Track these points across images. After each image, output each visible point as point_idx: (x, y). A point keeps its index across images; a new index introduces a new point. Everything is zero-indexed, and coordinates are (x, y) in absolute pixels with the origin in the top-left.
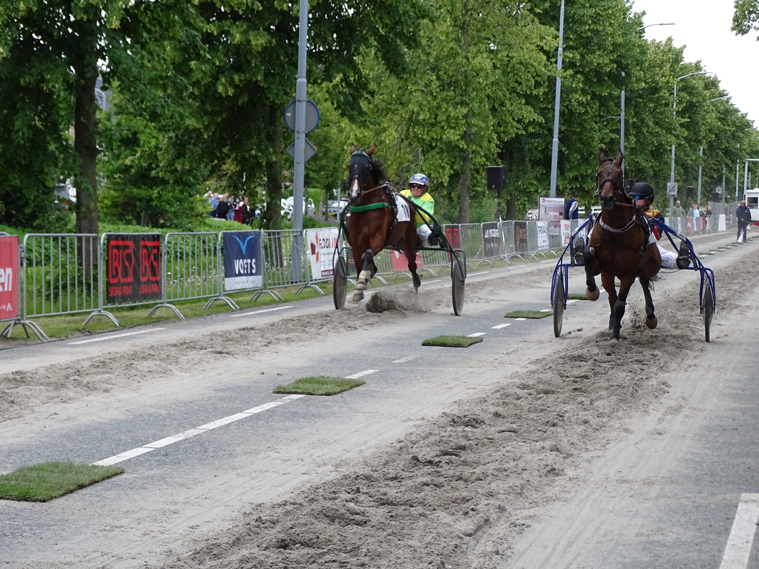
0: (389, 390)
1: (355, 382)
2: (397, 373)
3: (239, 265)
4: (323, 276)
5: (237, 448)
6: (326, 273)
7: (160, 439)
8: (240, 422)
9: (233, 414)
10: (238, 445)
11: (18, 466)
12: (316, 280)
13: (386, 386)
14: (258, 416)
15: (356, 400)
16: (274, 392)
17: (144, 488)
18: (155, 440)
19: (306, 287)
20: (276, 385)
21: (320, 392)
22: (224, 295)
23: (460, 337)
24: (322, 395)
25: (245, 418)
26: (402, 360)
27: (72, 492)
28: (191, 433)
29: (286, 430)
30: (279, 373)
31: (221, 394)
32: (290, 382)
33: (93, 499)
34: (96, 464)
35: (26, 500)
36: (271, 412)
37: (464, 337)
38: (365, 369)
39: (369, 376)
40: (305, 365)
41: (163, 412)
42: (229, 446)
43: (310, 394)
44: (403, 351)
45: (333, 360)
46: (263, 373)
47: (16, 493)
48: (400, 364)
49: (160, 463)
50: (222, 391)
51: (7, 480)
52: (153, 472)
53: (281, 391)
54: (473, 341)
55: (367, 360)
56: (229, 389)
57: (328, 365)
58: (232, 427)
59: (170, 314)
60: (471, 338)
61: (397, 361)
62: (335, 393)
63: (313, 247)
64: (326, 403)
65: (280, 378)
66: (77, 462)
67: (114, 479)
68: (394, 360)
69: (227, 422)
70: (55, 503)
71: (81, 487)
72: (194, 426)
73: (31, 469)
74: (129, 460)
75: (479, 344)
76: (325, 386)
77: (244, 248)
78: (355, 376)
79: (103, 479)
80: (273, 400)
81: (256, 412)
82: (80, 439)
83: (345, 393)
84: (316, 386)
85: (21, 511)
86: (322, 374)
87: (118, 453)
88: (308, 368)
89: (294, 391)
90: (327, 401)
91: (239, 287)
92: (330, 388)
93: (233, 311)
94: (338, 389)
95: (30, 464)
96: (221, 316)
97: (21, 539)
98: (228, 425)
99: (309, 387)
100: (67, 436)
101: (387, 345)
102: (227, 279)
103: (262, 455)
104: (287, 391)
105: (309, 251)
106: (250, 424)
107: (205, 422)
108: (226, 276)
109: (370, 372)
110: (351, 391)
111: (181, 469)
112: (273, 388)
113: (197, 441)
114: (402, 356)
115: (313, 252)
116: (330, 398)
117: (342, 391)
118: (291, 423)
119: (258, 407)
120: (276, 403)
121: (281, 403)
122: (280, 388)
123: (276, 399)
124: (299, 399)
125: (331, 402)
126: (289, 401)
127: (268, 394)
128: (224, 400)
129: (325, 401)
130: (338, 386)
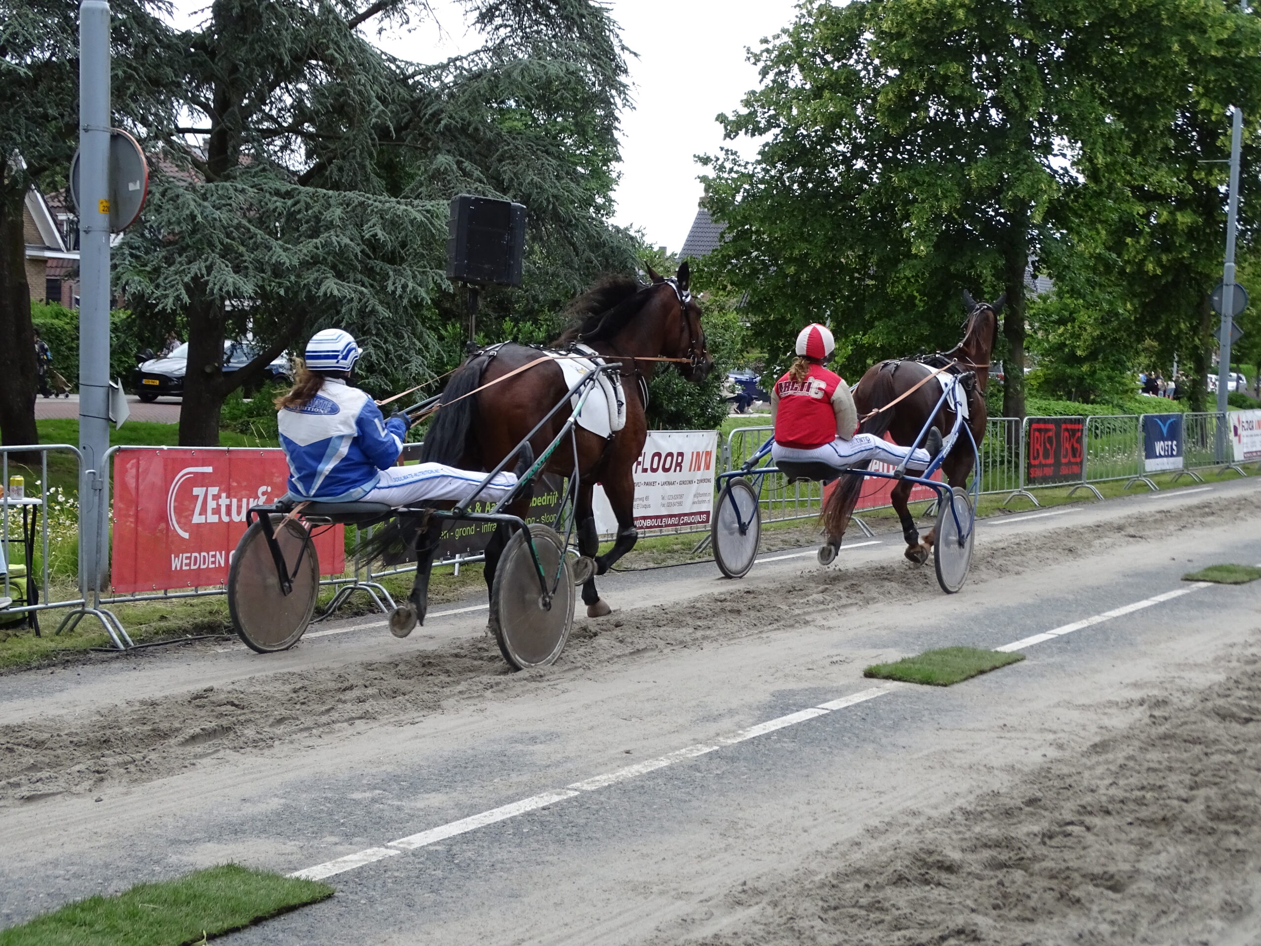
3: (1159, 446)
4: (1245, 458)
5: (1139, 637)
6: (1249, 455)
7: (1065, 624)
8: (1145, 610)
9: (1138, 601)
10: (1140, 634)
11: (926, 647)
12: (1238, 462)
14: (1163, 605)
16: (1181, 580)
17: (1043, 676)
18: (1059, 626)
19: (1228, 468)
20: (1186, 572)
21: (1229, 581)
22: (1145, 476)
24: (1231, 583)
25: (1150, 606)
27: (972, 677)
28: (1096, 619)
29: (1189, 620)
30: (1190, 558)
31: (1130, 580)
32: (1200, 569)
33: (993, 685)
34: (998, 649)
35: (928, 683)
36: (1177, 600)
40: (1217, 551)
41: (1071, 597)
42: (1131, 635)
43: (1219, 582)
45: (1246, 547)
46: (1174, 559)
47: (918, 677)
49: (1062, 651)
50: (1131, 576)
51: (913, 663)
52: (1053, 660)
53: (1189, 579)
56: (1137, 574)
57: (1240, 552)
58: (1136, 615)
59: (1089, 493)
62: (1243, 582)
63: (1236, 429)
64: (1233, 593)
65: (1190, 565)
66: (982, 646)
67: (1015, 665)
69: (1131, 610)
70: (956, 687)
71: (982, 672)
72: (1099, 613)
73: (936, 653)
74: (1032, 646)
76: (1234, 574)
77: (1165, 430)
79: (1004, 665)
80: (1181, 587)
81: (1162, 600)
82: (987, 622)
83: (1254, 582)
84: (1225, 575)
85: (923, 694)
86: (1234, 562)
87: (1022, 639)
88: (1220, 554)
89: (1202, 578)
90: (1235, 590)
91: (1159, 468)
92: (1239, 577)
93: (1152, 491)
94: (1246, 578)
95: (937, 647)
96: (1140, 497)
97: (920, 724)
98: (1132, 613)
99: (1217, 575)
100: (975, 619)
102: (1148, 461)
103: (1163, 645)
104: (1195, 578)
105: (1232, 434)
106: (1154, 612)
107: (1110, 608)
108: (1147, 457)
110: (1258, 580)
111: (1081, 658)
112: (1182, 574)
113: (1101, 630)
115: (1236, 434)
116: (1238, 587)
117: (1250, 580)
118: (1196, 613)
119: (1165, 594)
120: (1183, 591)
121: (1188, 591)
122: (1187, 575)
123: (1184, 587)
124: (1206, 587)
125: (1239, 591)
126: (1196, 589)
127: (1176, 582)
128: (1132, 586)
129: (1232, 590)
130: (1247, 575)
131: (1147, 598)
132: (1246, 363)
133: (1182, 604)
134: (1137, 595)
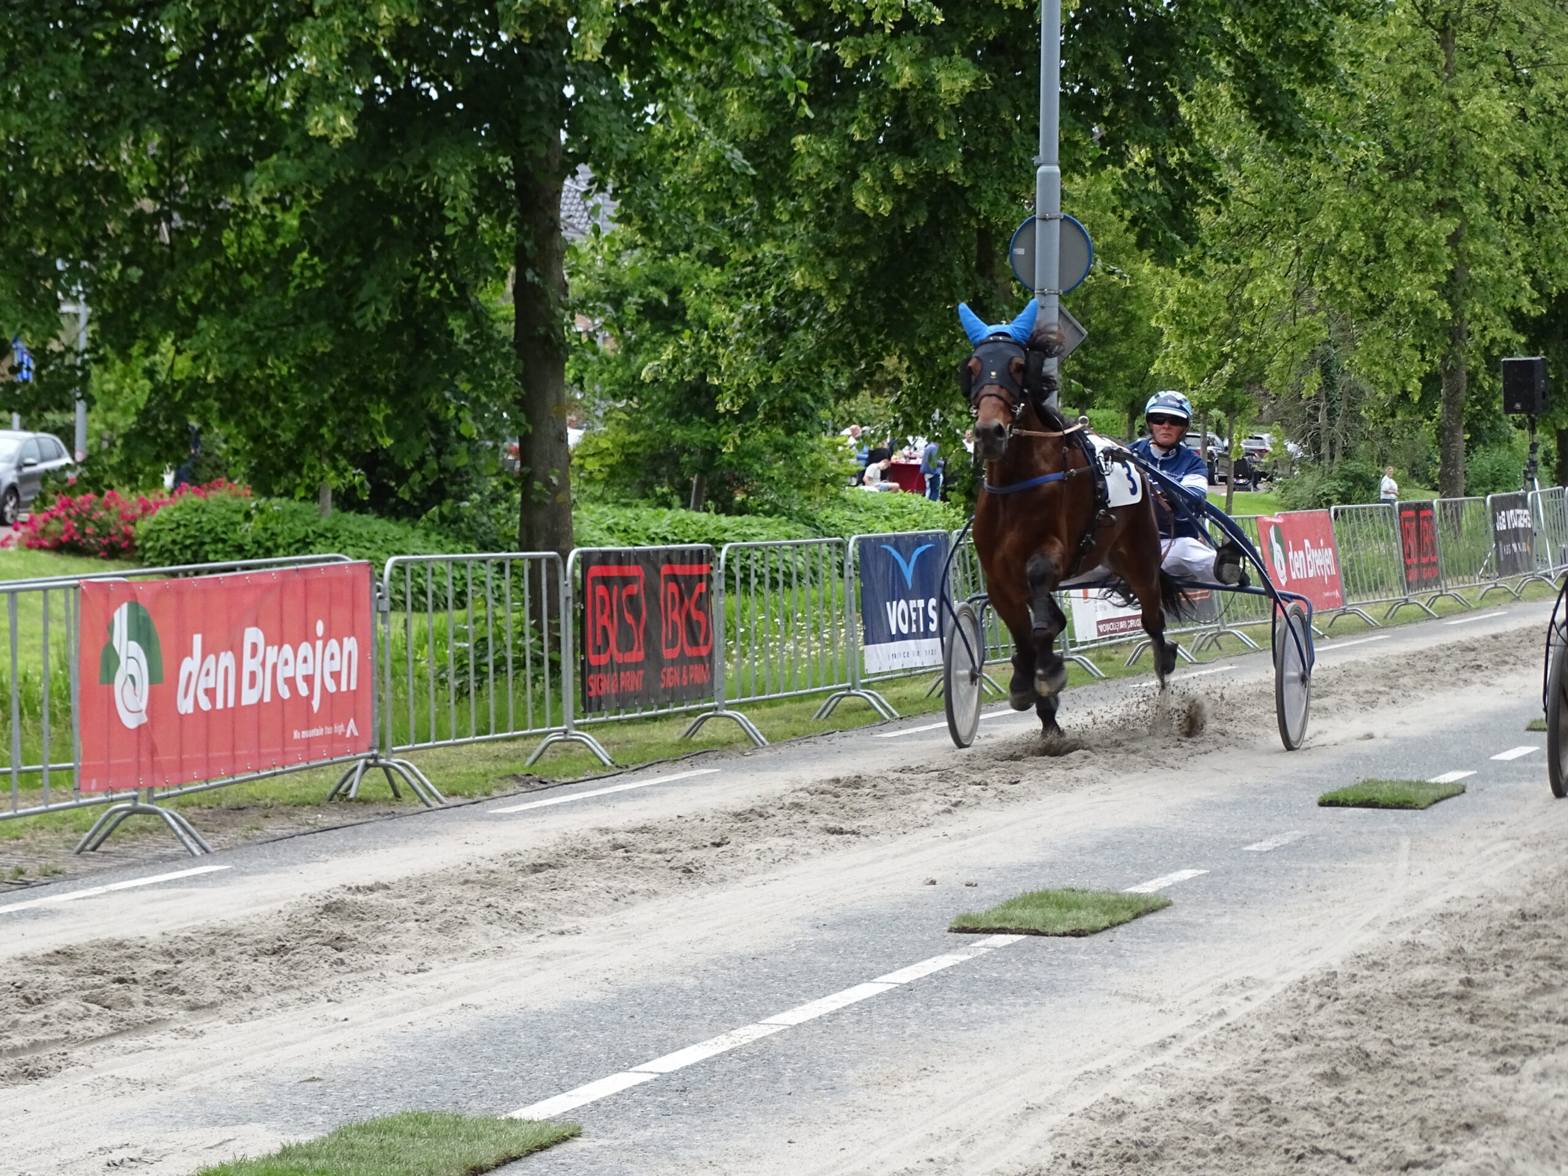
0: (1226, 920)
1: (1146, 902)
2: (1249, 878)
3: (896, 613)
4: (1100, 634)
5: (850, 1072)
6: (1108, 627)
7: (674, 1049)
8: (866, 1005)
9: (849, 986)
10: (853, 1064)
11: (341, 1116)
12: (1083, 643)
13: (1219, 911)
14: (910, 988)
15: (1144, 948)
16: (950, 931)
18: (661, 1054)
20: (961, 911)
21: (1060, 928)
22: (865, 686)
23: (1410, 783)
24: (1065, 935)
25: (878, 996)
26: (1267, 845)
28: (748, 1034)
29: (970, 1026)
30: (972, 879)
31: (828, 935)
32: (995, 904)
34: (516, 1114)
36: (941, 979)
37: (1421, 784)
38: (1177, 868)
39: (1181, 887)
40: (1035, 859)
41: (689, 982)
42: (831, 1066)
43: (1037, 933)
44: (1270, 820)
45: (1103, 846)
46: (933, 883)
48: (1260, 853)
49: (667, 1111)
50: (833, 927)
51: (309, 1156)
52: (648, 1133)
53: (968, 928)
54: (1442, 793)
55: (1182, 845)
56: (848, 923)
57: (1088, 859)
58: (844, 1020)
59: (735, 733)
60: (1436, 786)
61: (1254, 847)
62: (1095, 931)
64: (1072, 957)
65: (972, 894)
66: (475, 1109)
67: (556, 1151)
68: (1248, 843)
69: (833, 1007)
71: (477, 1171)
72: (756, 1018)
73: (364, 1130)
74: (596, 1104)
75: (1456, 799)
76: (1073, 913)
77: (908, 572)
78: (1148, 888)
79: (530, 1153)
80: (948, 950)
81: (905, 981)
82: (489, 1051)
83: (1121, 928)
84: (1052, 914)
86: (1073, 882)
87: (572, 1087)
88: (1042, 866)
89: (998, 926)
90: (1076, 951)
91: (897, 665)
92: (1086, 918)
93: (884, 722)
94: (1103, 921)
95: (365, 1116)
96: (854, 738)
98: (836, 1014)
99: (1034, 916)
100: (460, 1045)
101: (1235, 805)
102: (870, 649)
103: (907, 1088)
104: (983, 926)
106: (888, 1010)
107: (782, 1006)
108: (868, 640)
109: (1186, 874)
110: (1134, 924)
111: (713, 1126)
112: (951, 920)
113: (760, 1054)
114: (1268, 834)
116: (1083, 942)
117: (1112, 925)
118: (984, 1008)
119: (912, 967)
120: (955, 957)
121: (966, 957)
122: (966, 918)
123: (957, 947)
124: (1009, 946)
125: (1085, 953)
126: (985, 950)
127: (938, 935)
128: (835, 949)
129: (1070, 950)
130: (1105, 913)
131: (870, 978)
132: (1104, 406)
133: (951, 989)
134: (846, 972)
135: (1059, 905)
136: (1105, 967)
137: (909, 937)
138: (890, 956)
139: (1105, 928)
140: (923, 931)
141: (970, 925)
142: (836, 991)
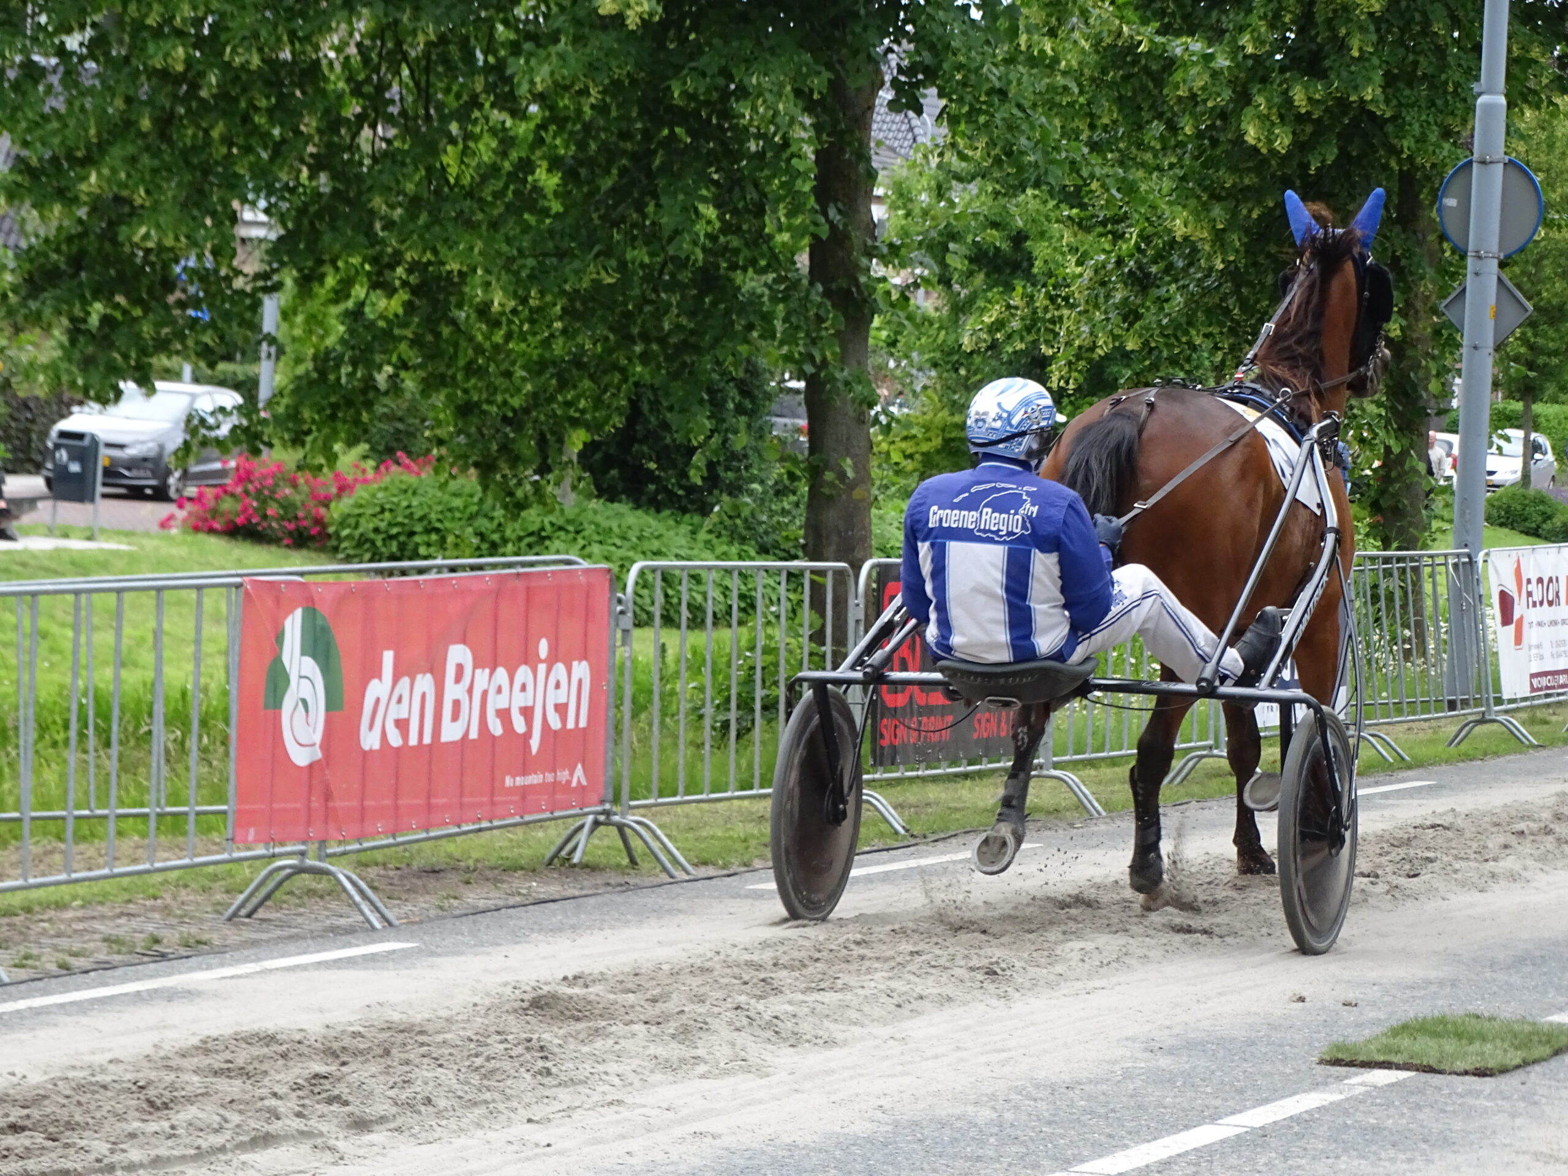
4: (1533, 689)
6: (1544, 681)
8: (1207, 1153)
9: (1187, 1127)
12: (1511, 701)
14: (1263, 1133)
15: (1565, 1093)
16: (1321, 1062)
19: (1482, 721)
20: (1334, 1037)
21: (1460, 1065)
24: (1466, 1073)
25: (1223, 1142)
30: (1351, 996)
31: (1164, 1062)
32: (1378, 1030)
36: (1303, 1123)
40: (1433, 975)
41: (985, 1115)
43: (1430, 1070)
45: (1520, 961)
46: (1302, 999)
50: (1171, 1051)
53: (1344, 1060)
56: (1190, 1046)
57: (1500, 977)
59: (1064, 799)
62: (1504, 1070)
63: (1506, 601)
64: (1470, 1101)
65: (1350, 1016)
69: (1164, 1155)
76: (1477, 1046)
80: (1315, 1086)
81: (1258, 1124)
83: (1537, 1068)
84: (1450, 1046)
86: (1480, 1007)
88: (1441, 983)
89: (1381, 1058)
90: (1478, 1094)
92: (1493, 1054)
94: (1515, 1057)
99: (1428, 1049)
104: (1362, 1058)
105: (1495, 617)
106: (1233, 1160)
110: (1554, 1063)
112: (1322, 1046)
115: (1507, 617)
116: (1488, 1083)
117: (1525, 1064)
118: (1356, 1163)
119: (1269, 1107)
120: (1323, 1096)
121: (1337, 1097)
122: (1338, 1048)
123: (1326, 1084)
124: (1393, 1085)
125: (1489, 1097)
126: (1362, 1089)
127: (1303, 1067)
128: (1171, 1081)
129: (1470, 1093)
130: (1517, 1048)
131: (1214, 1119)
132: (1555, 400)
133: (1316, 1137)
134: (1184, 1110)
135: (1459, 1036)
136: (1513, 1116)
137: (1267, 1068)
138: (1241, 1092)
139: (1518, 1067)
140: (1285, 1060)
141: (1345, 1057)
142: (1169, 1133)
